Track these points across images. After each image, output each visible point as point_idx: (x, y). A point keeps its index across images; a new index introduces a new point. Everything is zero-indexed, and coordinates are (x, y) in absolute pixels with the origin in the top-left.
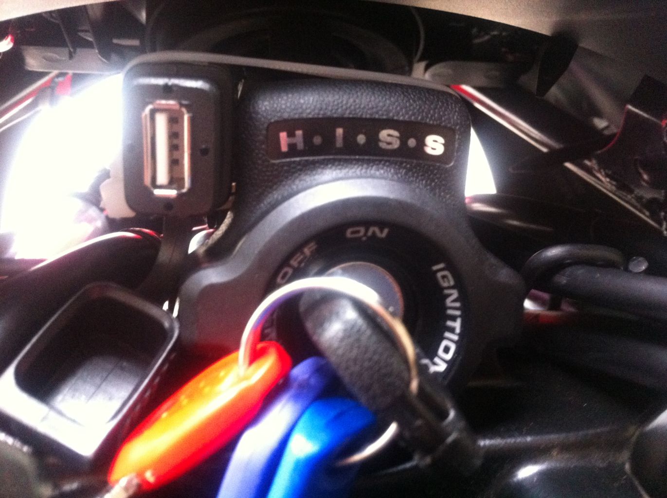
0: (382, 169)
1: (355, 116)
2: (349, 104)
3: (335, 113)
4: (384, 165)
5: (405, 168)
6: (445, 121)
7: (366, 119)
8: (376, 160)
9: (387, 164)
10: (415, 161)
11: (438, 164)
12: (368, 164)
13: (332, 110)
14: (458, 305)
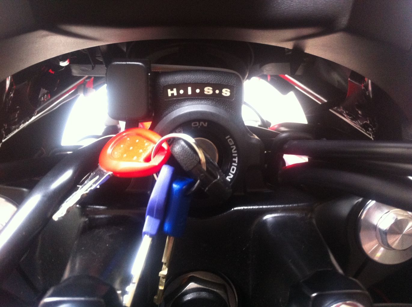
0: (206, 101)
1: (195, 82)
2: (193, 78)
3: (188, 81)
4: (207, 100)
5: (215, 101)
6: (230, 83)
7: (199, 83)
8: (204, 98)
9: (208, 100)
10: (219, 98)
11: (228, 99)
12: (201, 100)
13: (186, 81)
14: (236, 152)
